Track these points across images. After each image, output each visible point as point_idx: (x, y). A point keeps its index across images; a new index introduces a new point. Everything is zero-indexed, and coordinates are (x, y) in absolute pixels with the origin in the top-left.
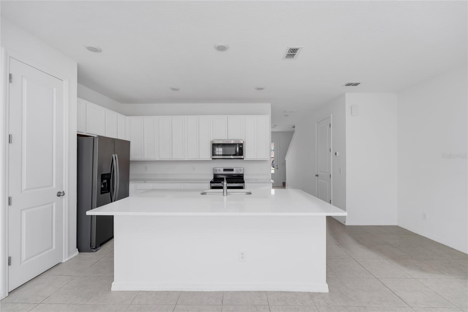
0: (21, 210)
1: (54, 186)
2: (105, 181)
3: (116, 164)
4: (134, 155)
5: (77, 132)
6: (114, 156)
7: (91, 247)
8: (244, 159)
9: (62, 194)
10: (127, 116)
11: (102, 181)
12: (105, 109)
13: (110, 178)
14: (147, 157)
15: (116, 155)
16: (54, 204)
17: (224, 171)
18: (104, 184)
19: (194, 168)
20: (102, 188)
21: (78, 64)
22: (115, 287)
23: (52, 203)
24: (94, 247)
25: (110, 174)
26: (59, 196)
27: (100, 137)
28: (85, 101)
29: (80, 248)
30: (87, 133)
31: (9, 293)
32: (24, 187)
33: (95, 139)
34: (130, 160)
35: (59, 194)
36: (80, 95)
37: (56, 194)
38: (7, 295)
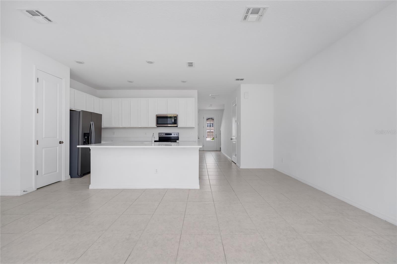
0: (42, 148)
1: (58, 138)
2: (86, 137)
3: (93, 128)
4: (105, 124)
5: (70, 108)
6: (91, 122)
7: (78, 175)
8: (178, 127)
9: (62, 142)
10: (100, 98)
11: (84, 137)
12: (87, 94)
13: (89, 136)
14: (114, 125)
15: (93, 122)
16: (58, 148)
17: (165, 135)
18: (85, 139)
19: (146, 133)
20: (84, 142)
21: (70, 69)
22: (91, 187)
23: (57, 147)
24: (79, 175)
25: (89, 133)
26: (60, 143)
27: (83, 111)
28: (74, 89)
29: (72, 175)
30: (75, 109)
31: (37, 189)
32: (44, 136)
33: (80, 112)
34: (102, 127)
35: (61, 143)
36: (71, 86)
37: (59, 142)
38: (36, 190)
